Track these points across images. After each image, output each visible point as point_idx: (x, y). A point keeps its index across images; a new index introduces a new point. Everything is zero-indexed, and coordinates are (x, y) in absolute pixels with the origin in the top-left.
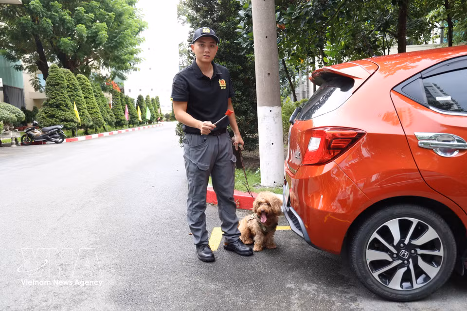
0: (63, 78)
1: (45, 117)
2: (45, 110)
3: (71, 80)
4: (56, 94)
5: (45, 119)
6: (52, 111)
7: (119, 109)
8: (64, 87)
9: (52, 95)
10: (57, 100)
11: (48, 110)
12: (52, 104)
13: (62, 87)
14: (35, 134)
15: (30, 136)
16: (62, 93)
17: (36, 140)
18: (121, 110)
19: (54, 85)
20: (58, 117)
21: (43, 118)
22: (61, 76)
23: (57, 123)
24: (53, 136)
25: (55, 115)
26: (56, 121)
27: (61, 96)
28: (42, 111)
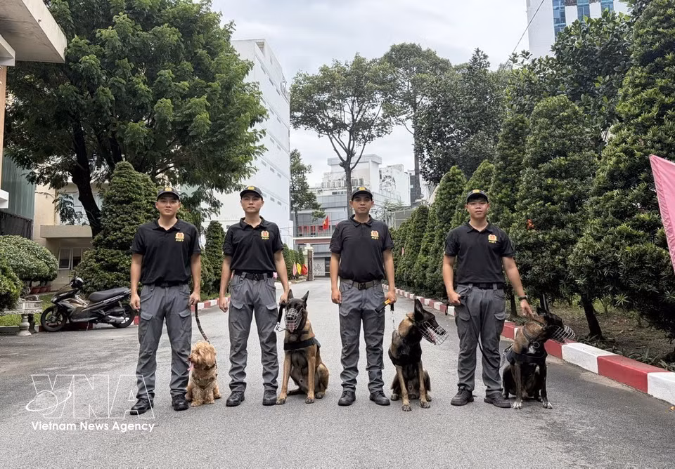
0: (140, 189)
1: (97, 269)
2: (97, 254)
3: (150, 195)
4: (123, 221)
5: (97, 272)
6: (112, 256)
7: (219, 257)
8: (139, 208)
9: (115, 223)
10: (125, 233)
11: (102, 255)
12: (114, 240)
13: (137, 208)
14: (73, 306)
15: (63, 311)
16: (135, 219)
17: (75, 321)
18: (222, 259)
19: (121, 203)
20: (123, 269)
21: (92, 270)
22: (137, 185)
23: (121, 282)
24: (112, 310)
25: (117, 264)
26: (118, 278)
27: (134, 224)
28: (91, 257)
